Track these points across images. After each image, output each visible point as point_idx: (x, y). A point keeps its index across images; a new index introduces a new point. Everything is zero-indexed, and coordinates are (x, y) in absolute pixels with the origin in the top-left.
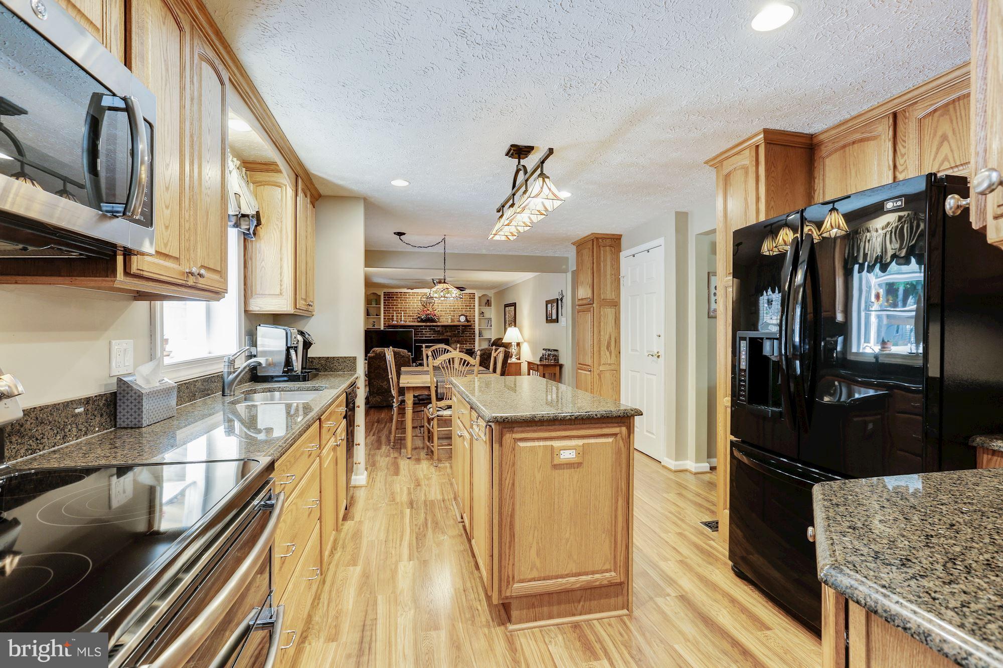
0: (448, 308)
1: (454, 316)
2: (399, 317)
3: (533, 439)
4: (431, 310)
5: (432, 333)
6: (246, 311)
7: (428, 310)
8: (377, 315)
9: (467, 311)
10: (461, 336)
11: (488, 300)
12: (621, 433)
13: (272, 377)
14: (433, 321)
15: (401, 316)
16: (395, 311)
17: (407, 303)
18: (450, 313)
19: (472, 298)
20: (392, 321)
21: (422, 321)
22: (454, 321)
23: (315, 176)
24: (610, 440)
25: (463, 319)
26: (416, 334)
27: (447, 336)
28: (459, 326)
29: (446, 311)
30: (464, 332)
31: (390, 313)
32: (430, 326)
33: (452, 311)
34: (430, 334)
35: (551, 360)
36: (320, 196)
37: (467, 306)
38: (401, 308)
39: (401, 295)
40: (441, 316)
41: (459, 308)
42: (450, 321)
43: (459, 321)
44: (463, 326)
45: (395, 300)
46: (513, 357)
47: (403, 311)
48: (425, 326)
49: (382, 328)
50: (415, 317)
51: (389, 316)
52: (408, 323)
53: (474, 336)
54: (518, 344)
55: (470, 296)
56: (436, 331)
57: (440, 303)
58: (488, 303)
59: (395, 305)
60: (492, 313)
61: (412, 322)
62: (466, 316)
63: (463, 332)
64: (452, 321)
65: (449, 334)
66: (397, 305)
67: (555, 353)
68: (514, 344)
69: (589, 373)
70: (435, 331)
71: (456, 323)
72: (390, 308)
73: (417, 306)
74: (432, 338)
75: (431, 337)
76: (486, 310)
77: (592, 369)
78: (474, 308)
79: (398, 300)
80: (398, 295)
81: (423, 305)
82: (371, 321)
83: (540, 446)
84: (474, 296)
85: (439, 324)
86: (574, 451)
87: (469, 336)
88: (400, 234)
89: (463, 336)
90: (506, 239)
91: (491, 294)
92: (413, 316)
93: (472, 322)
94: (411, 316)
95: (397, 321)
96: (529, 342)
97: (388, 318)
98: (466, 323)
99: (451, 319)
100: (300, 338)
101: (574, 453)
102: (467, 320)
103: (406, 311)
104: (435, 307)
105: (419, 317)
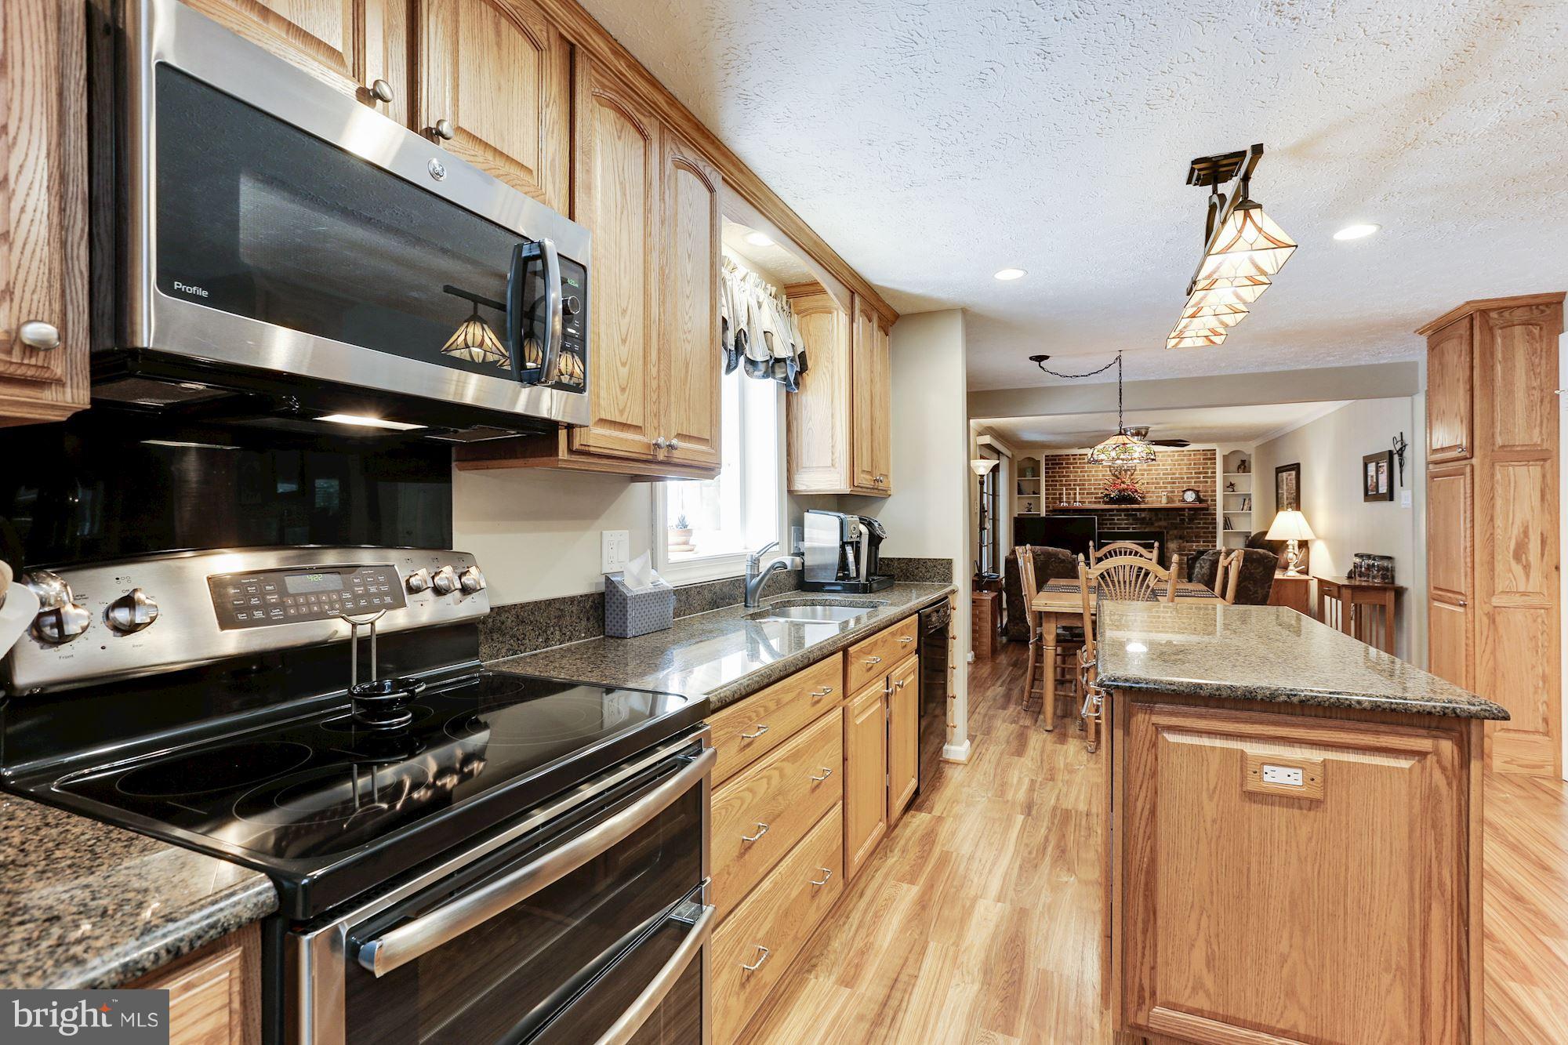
0: (1161, 479)
1: (1173, 492)
2: (1072, 496)
3: (1199, 732)
4: (1128, 482)
5: (1131, 521)
6: (790, 492)
7: (1123, 482)
8: (1034, 493)
9: (1200, 482)
10: (1188, 528)
11: (1243, 462)
12: (1437, 752)
13: (823, 584)
14: (1133, 501)
15: (1075, 494)
16: (1065, 485)
17: (1086, 472)
18: (1165, 487)
19: (1210, 459)
20: (1060, 502)
21: (1112, 501)
22: (1173, 501)
23: (881, 288)
24: (1404, 764)
25: (1190, 497)
26: (1103, 524)
27: (1160, 527)
28: (1183, 509)
29: (1158, 483)
30: (1193, 520)
31: (1056, 490)
32: (1127, 510)
33: (1169, 483)
34: (1126, 524)
35: (1374, 577)
36: (897, 316)
37: (1200, 473)
38: (1076, 480)
39: (1074, 459)
40: (1148, 492)
41: (1182, 478)
42: (1164, 500)
43: (1183, 500)
44: (1190, 509)
45: (1064, 468)
46: (1291, 567)
47: (1079, 485)
48: (1118, 510)
49: (1043, 514)
50: (1100, 495)
51: (1055, 494)
52: (1087, 506)
53: (1215, 528)
54: (1303, 545)
55: (1205, 455)
56: (1138, 519)
57: (1145, 470)
58: (1244, 466)
59: (1064, 476)
60: (1252, 484)
61: (1095, 502)
62: (1197, 492)
63: (1191, 520)
64: (1170, 500)
65: (1163, 523)
66: (1068, 476)
67: (1385, 563)
68: (1293, 543)
69: (1461, 610)
70: (1136, 519)
71: (1177, 504)
72: (1057, 481)
73: (1103, 475)
74: (1131, 530)
75: (1128, 528)
76: (1239, 479)
77: (1469, 602)
78: (1215, 477)
79: (1068, 468)
80: (1069, 459)
81: (1114, 475)
82: (1025, 502)
83: (1213, 748)
84: (1215, 454)
85: (1143, 506)
86: (1300, 771)
87: (1203, 528)
88: (1040, 359)
89: (1191, 528)
90: (1208, 343)
91: (1249, 448)
92: (1097, 493)
93: (1209, 502)
94: (1092, 493)
95: (1069, 503)
96: (1327, 540)
97: (1053, 498)
98: (1198, 505)
99: (1168, 497)
100: (863, 529)
101: (1300, 776)
102: (1199, 499)
103: (1084, 485)
104: (1137, 476)
105: (1106, 495)
